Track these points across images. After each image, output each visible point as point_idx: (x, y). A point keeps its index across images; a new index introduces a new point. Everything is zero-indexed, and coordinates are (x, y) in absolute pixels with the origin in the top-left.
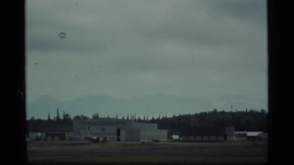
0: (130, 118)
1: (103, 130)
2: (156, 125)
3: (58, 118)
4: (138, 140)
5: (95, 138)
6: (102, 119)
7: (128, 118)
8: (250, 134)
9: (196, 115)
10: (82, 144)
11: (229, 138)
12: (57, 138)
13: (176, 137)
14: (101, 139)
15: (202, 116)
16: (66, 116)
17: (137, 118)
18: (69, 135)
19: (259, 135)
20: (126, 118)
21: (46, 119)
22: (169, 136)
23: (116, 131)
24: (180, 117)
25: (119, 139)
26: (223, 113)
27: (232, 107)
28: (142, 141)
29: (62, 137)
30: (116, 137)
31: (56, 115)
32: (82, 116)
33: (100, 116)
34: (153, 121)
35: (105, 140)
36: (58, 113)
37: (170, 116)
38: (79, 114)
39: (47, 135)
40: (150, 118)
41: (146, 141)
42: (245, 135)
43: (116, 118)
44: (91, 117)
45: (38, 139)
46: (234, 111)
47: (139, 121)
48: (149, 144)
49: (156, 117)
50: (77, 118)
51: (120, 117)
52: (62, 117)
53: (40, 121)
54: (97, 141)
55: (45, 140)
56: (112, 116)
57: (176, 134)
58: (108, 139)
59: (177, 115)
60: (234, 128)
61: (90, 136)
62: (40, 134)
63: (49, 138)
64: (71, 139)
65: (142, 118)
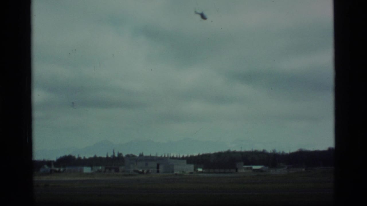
0: (166, 156)
1: (147, 164)
2: (185, 161)
3: (114, 156)
4: (173, 172)
5: (141, 170)
6: (146, 157)
7: (165, 156)
8: (255, 167)
9: (215, 154)
10: (132, 175)
11: (239, 171)
12: (113, 171)
13: (200, 170)
14: (145, 171)
15: (219, 155)
16: (120, 155)
17: (172, 155)
18: (122, 168)
19: (261, 168)
20: (163, 156)
21: (105, 156)
22: (195, 169)
23: (156, 166)
24: (204, 155)
25: (158, 172)
26: (234, 152)
27: (241, 148)
28: (175, 172)
29: (117, 170)
30: (156, 170)
31: (112, 154)
32: (132, 155)
33: (145, 155)
34: (183, 158)
35: (148, 172)
36: (114, 152)
37: (195, 154)
38: (130, 153)
39: (106, 168)
40: (181, 156)
41: (178, 172)
42: (251, 168)
43: (156, 156)
44: (138, 155)
45: (99, 171)
46: (243, 150)
47: (173, 158)
48: (180, 175)
49: (185, 155)
50: (128, 156)
51: (159, 156)
52: (116, 155)
53: (101, 159)
54: (142, 173)
55: (105, 172)
56: (153, 155)
57: (200, 168)
58: (150, 171)
59: (201, 154)
60: (242, 163)
61: (137, 169)
62: (100, 168)
63: (107, 170)
64: (123, 171)
65: (175, 156)
